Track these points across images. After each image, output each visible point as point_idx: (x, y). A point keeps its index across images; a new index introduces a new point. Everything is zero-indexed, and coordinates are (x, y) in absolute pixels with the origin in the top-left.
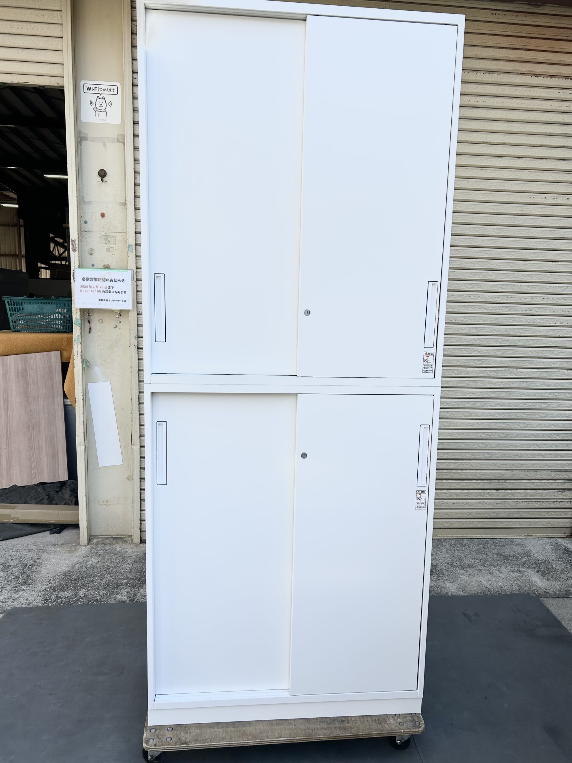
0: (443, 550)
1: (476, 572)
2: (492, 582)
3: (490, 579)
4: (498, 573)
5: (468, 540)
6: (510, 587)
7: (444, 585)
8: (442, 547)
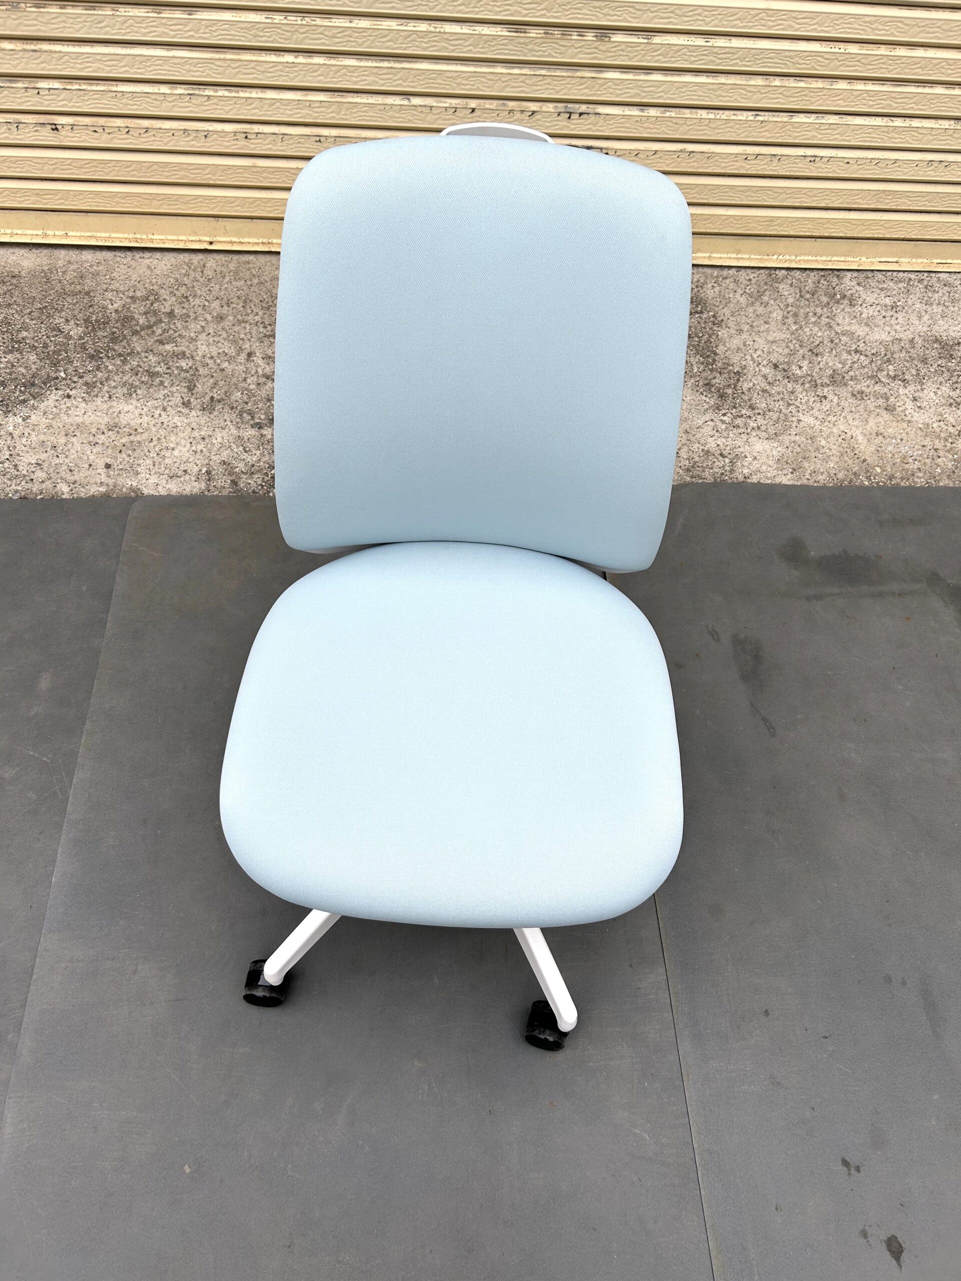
0: (775, 315)
1: (849, 402)
2: (885, 442)
3: (881, 428)
4: (910, 405)
5: (855, 274)
6: (929, 461)
7: (747, 447)
8: (775, 300)
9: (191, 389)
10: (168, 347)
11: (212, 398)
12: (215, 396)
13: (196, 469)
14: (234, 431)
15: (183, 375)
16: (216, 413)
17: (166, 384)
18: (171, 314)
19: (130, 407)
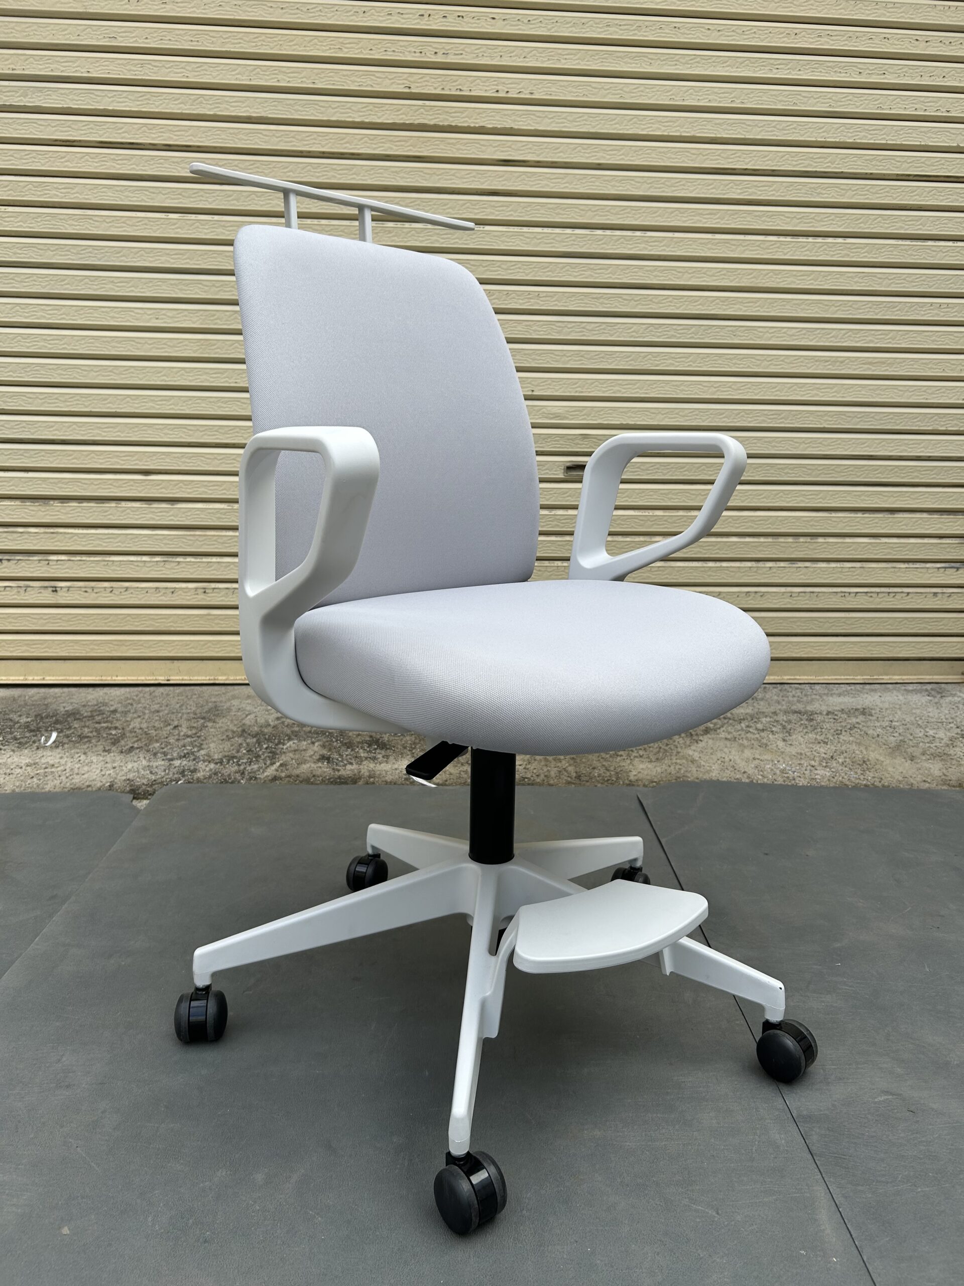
2: (762, 763)
3: (757, 756)
6: (807, 772)
9: (114, 744)
10: (105, 725)
11: (132, 747)
12: (136, 745)
13: (99, 785)
14: (144, 763)
15: (111, 737)
16: (131, 754)
17: (93, 741)
18: (115, 711)
19: (54, 754)
